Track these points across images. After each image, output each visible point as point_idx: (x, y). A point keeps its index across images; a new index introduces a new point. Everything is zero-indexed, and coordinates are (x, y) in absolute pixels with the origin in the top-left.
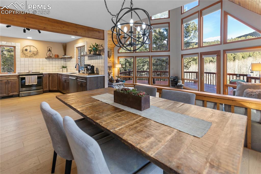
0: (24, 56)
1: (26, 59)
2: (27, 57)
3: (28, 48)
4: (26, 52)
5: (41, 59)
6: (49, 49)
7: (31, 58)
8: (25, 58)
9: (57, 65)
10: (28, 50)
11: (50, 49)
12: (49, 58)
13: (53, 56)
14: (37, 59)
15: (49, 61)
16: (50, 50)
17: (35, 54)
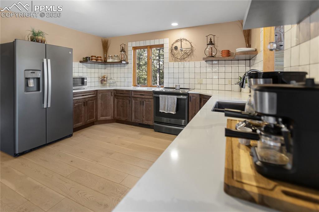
0: (173, 60)
1: (176, 64)
2: (177, 61)
3: (178, 45)
4: (175, 52)
5: (198, 64)
6: (209, 41)
7: (183, 62)
8: (175, 62)
9: (229, 76)
10: (179, 48)
11: (211, 39)
12: (210, 58)
13: (219, 55)
14: (192, 64)
15: (211, 66)
16: (211, 43)
17: (188, 55)
